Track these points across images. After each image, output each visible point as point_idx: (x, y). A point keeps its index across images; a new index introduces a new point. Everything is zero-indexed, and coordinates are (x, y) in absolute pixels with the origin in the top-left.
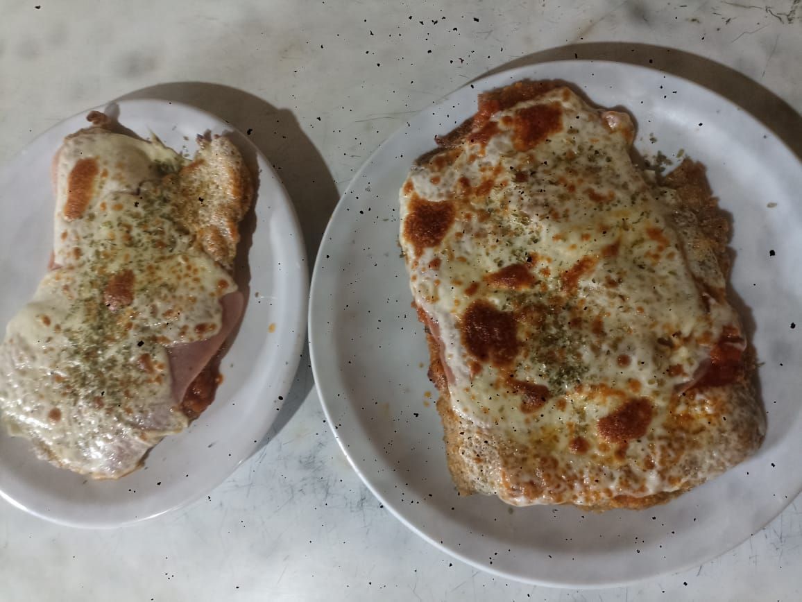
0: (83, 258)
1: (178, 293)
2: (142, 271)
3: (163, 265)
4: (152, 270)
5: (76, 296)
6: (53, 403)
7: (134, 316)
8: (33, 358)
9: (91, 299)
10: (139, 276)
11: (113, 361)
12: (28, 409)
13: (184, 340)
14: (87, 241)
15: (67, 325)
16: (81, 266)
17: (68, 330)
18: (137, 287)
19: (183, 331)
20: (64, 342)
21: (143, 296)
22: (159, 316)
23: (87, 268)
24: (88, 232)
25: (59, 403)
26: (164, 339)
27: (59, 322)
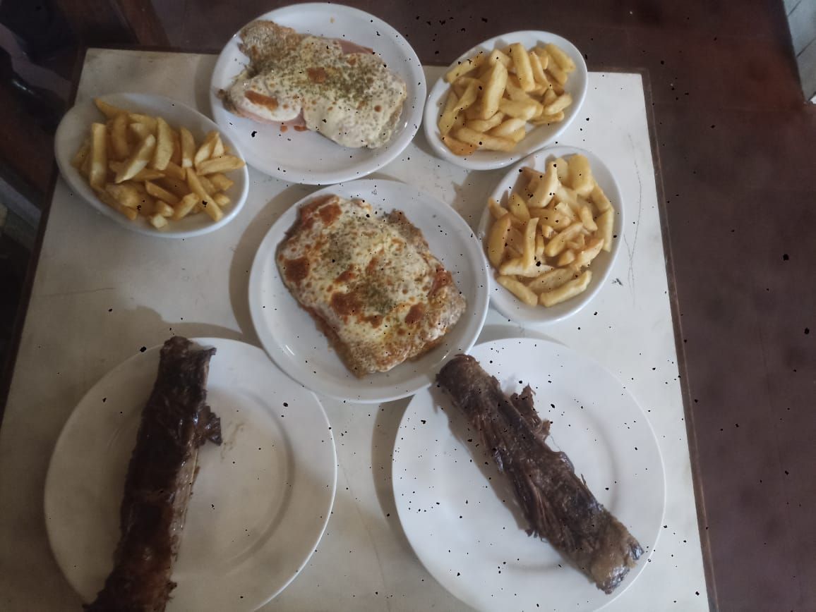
0: (299, 95)
1: (318, 49)
2: (307, 65)
3: (304, 58)
4: (306, 61)
5: (318, 96)
6: (371, 109)
7: (329, 67)
8: (350, 117)
9: (320, 87)
10: (309, 66)
11: (350, 75)
12: (374, 123)
13: (341, 48)
14: (289, 92)
15: (333, 99)
16: (302, 94)
17: (336, 99)
18: (315, 66)
19: (337, 48)
20: (340, 102)
21: (319, 63)
22: (329, 55)
23: (303, 91)
24: (285, 92)
25: (371, 107)
26: (340, 55)
27: (331, 103)
